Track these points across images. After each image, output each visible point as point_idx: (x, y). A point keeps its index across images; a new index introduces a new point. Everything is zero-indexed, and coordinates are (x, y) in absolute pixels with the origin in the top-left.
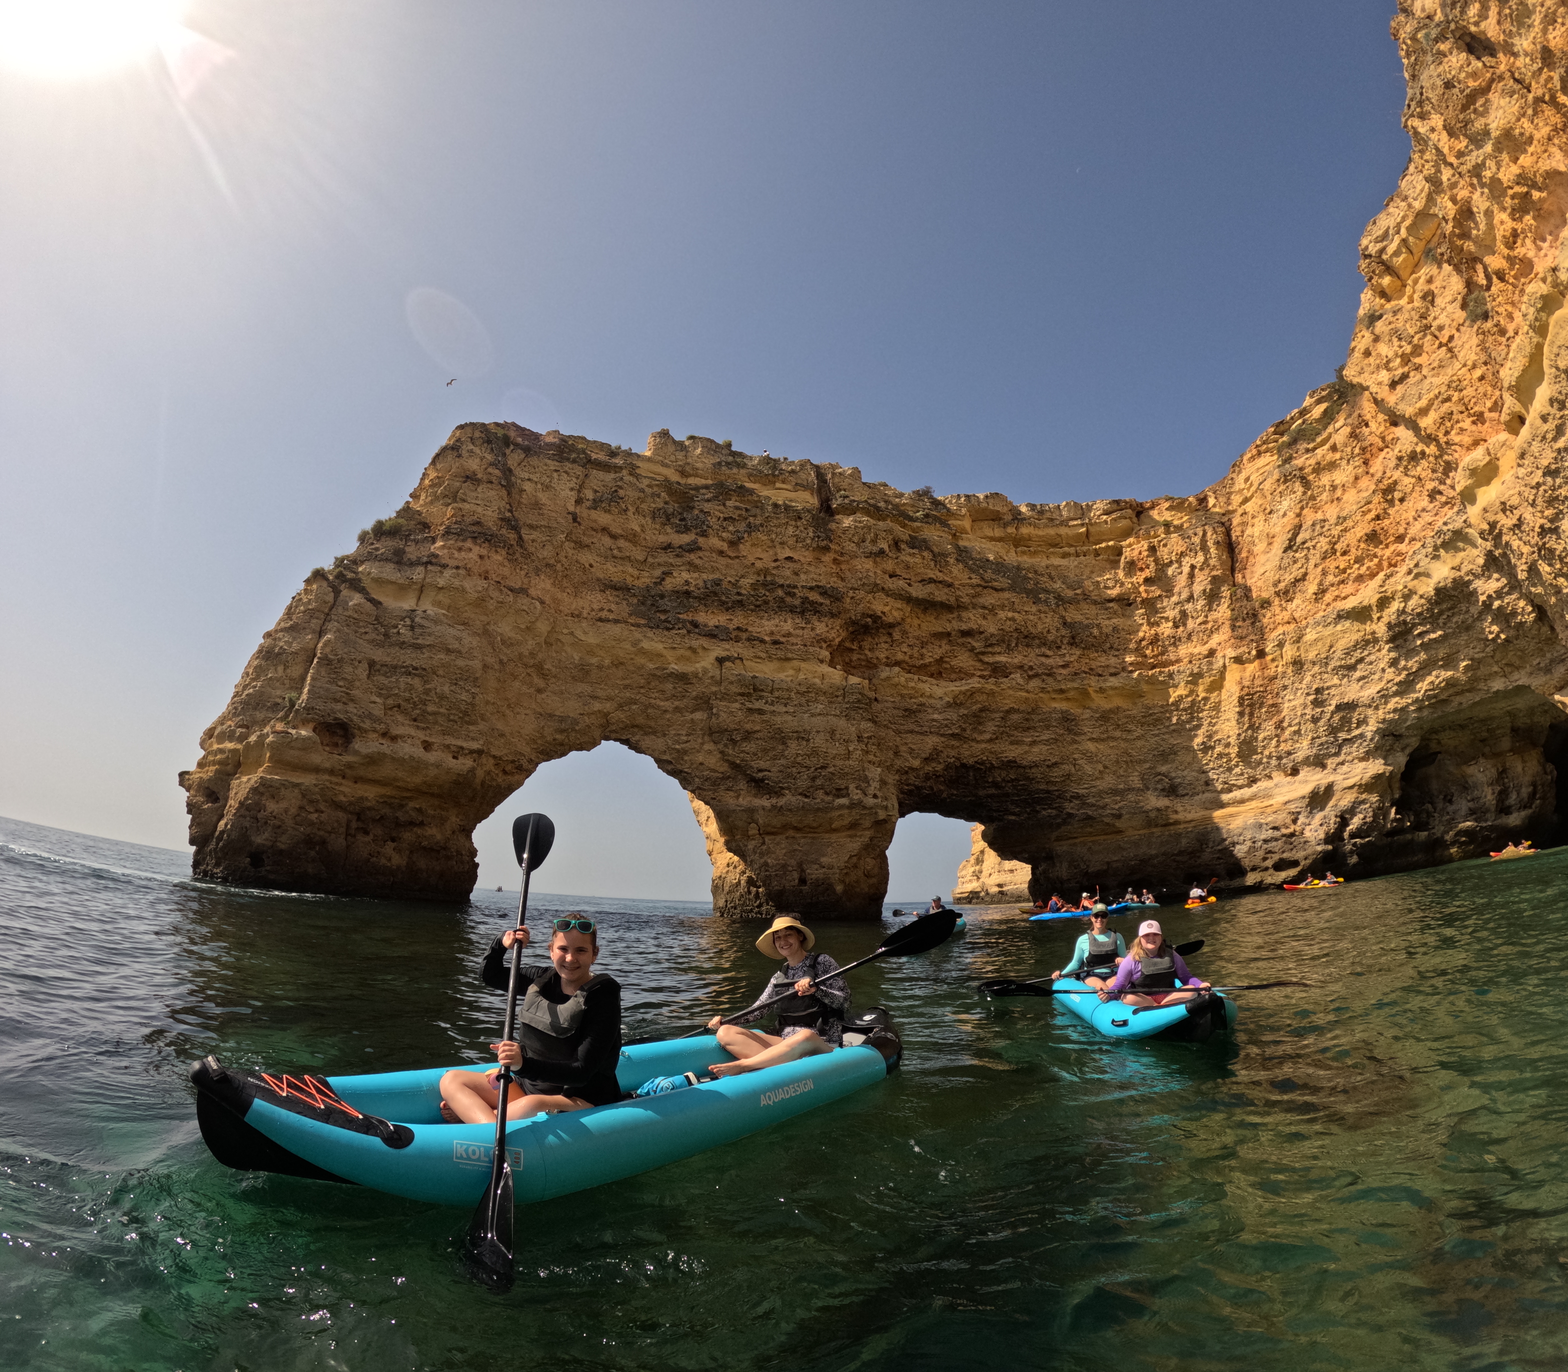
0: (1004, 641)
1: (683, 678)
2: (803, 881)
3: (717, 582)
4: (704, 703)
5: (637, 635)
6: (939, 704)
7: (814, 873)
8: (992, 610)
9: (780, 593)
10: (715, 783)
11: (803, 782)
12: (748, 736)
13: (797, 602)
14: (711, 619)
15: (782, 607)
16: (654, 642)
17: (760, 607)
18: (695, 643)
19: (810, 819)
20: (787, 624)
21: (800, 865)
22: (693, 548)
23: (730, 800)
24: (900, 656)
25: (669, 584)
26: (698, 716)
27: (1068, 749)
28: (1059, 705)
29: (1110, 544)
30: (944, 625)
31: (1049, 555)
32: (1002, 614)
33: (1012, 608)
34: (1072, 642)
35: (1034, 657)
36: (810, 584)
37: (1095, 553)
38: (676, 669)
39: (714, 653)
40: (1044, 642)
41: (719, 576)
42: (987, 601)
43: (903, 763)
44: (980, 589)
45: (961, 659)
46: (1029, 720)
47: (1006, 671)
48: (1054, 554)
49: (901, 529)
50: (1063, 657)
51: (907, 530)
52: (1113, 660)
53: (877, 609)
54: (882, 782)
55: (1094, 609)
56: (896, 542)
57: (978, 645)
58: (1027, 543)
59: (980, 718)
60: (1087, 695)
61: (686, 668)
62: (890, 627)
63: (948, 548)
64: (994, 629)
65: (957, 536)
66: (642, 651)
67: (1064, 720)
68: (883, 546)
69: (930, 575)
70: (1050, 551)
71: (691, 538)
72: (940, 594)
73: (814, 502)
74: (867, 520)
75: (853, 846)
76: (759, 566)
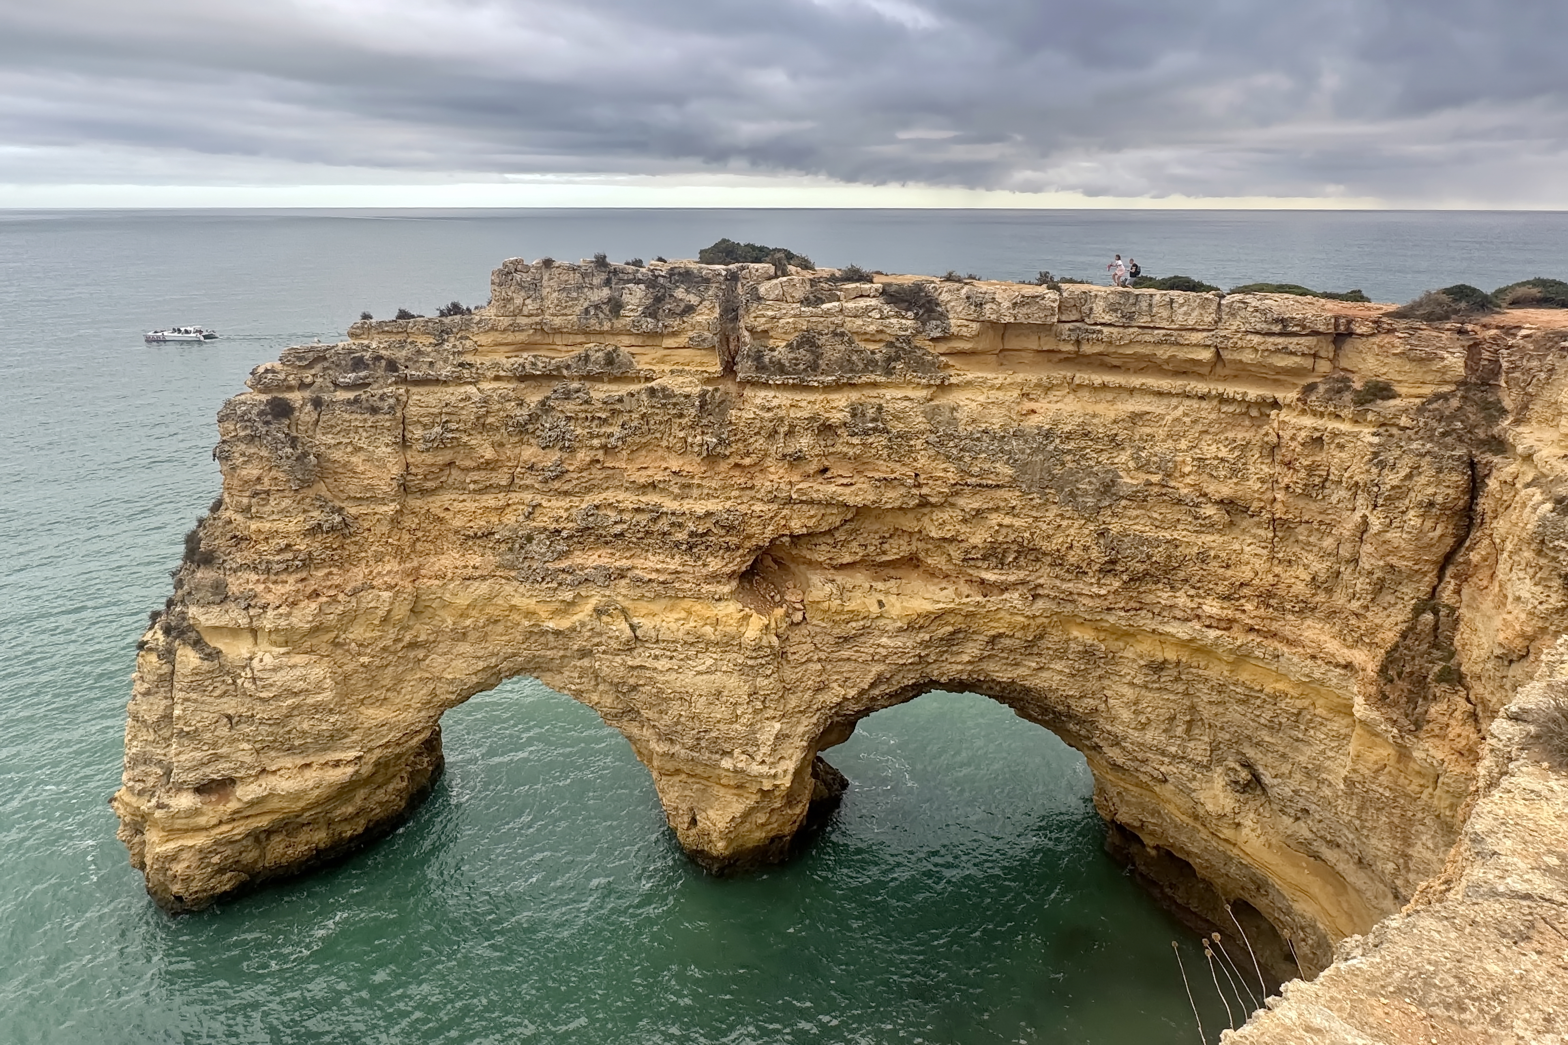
0: (996, 554)
1: (560, 632)
3: (593, 512)
4: (587, 653)
5: (508, 589)
6: (892, 626)
8: (980, 514)
9: (665, 524)
11: (690, 740)
12: (635, 688)
13: (686, 535)
14: (591, 559)
16: (525, 597)
17: (643, 540)
18: (569, 596)
20: (674, 561)
22: (557, 473)
25: (539, 523)
26: (586, 663)
27: (1092, 685)
28: (1084, 635)
29: (1253, 393)
30: (909, 523)
31: (1132, 391)
32: (994, 519)
33: (1012, 511)
34: (1109, 568)
35: (1044, 576)
36: (700, 508)
37: (1223, 400)
38: (551, 625)
39: (593, 602)
40: (1058, 560)
41: (596, 498)
42: (969, 503)
43: (831, 697)
44: (957, 490)
45: (935, 561)
46: (1031, 646)
47: (1004, 588)
48: (1144, 391)
49: (842, 400)
50: (1088, 586)
51: (854, 396)
52: (1182, 600)
53: (797, 526)
54: (781, 737)
55: (1172, 514)
56: (826, 429)
57: (957, 555)
58: (1100, 362)
59: (951, 640)
60: (1128, 635)
61: (564, 624)
62: (830, 532)
63: (919, 422)
64: (978, 537)
65: (944, 387)
66: (513, 608)
67: (1088, 653)
68: (804, 442)
69: (883, 469)
70: (1136, 381)
71: (555, 456)
72: (892, 497)
73: (715, 367)
74: (783, 398)
75: (738, 808)
76: (642, 478)
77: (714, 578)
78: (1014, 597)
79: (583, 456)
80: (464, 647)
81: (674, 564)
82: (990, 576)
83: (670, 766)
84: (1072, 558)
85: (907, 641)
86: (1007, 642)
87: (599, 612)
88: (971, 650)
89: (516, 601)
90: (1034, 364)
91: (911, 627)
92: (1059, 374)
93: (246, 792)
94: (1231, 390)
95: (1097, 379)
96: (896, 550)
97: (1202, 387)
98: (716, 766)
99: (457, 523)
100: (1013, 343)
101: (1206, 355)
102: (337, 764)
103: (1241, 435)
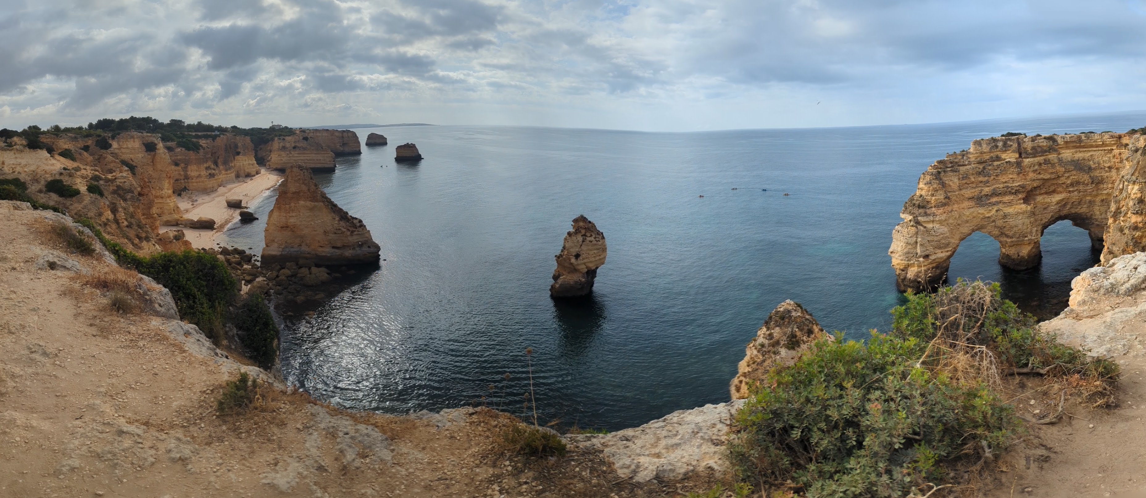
0: (1072, 185)
1: (989, 217)
2: (1019, 256)
3: (994, 189)
4: (994, 221)
5: (977, 209)
6: (1053, 204)
7: (1021, 254)
8: (1069, 177)
9: (1009, 189)
10: (998, 236)
11: (1017, 236)
12: (1004, 227)
13: (1014, 191)
14: (994, 199)
15: (1011, 193)
16: (981, 210)
17: (1005, 194)
18: (990, 208)
19: (1019, 243)
20: (1012, 197)
21: (1018, 253)
22: (988, 182)
23: (1002, 239)
24: (1043, 192)
25: (983, 193)
26: (993, 224)
27: (1091, 209)
28: (1089, 198)
29: (1109, 148)
30: (1055, 182)
31: (1090, 151)
32: (1071, 177)
33: (1074, 175)
34: (1092, 183)
35: (1081, 187)
36: (1017, 184)
37: (1105, 150)
38: (987, 216)
39: (995, 209)
40: (1084, 183)
41: (994, 186)
42: (1067, 175)
43: (1043, 222)
44: (1065, 172)
45: (1060, 189)
46: (1080, 203)
47: (1073, 192)
48: (1092, 151)
49: (1042, 158)
50: (1089, 187)
51: (1044, 157)
52: (1105, 186)
53: (1035, 185)
54: (1037, 231)
55: (1101, 171)
56: (1040, 164)
57: (1064, 186)
58: (1084, 147)
59: (1065, 205)
60: (1097, 195)
61: (989, 215)
62: (1039, 187)
63: (1056, 161)
64: (1069, 182)
65: (1059, 154)
66: (979, 213)
67: (1090, 202)
68: (1036, 167)
69: (1050, 171)
70: (1090, 149)
71: (986, 178)
72: (1053, 176)
73: (1017, 156)
74: (1032, 160)
75: (1029, 248)
76: (1004, 181)
77: (1020, 199)
78: (1076, 193)
79: (992, 177)
80: (968, 225)
81: (1012, 198)
82: (1071, 189)
83: (1012, 244)
84: (1086, 182)
85: (1057, 207)
86: (1075, 203)
87: (997, 211)
88: (1068, 207)
89: (979, 211)
90: (1072, 149)
91: (1058, 203)
92: (1078, 150)
93: (932, 257)
94: (1106, 148)
95: (1084, 149)
96: (1052, 188)
97: (1101, 149)
98: (1023, 240)
99: (967, 196)
100: (1068, 145)
101: (1101, 143)
102: (948, 251)
103: (1109, 156)
